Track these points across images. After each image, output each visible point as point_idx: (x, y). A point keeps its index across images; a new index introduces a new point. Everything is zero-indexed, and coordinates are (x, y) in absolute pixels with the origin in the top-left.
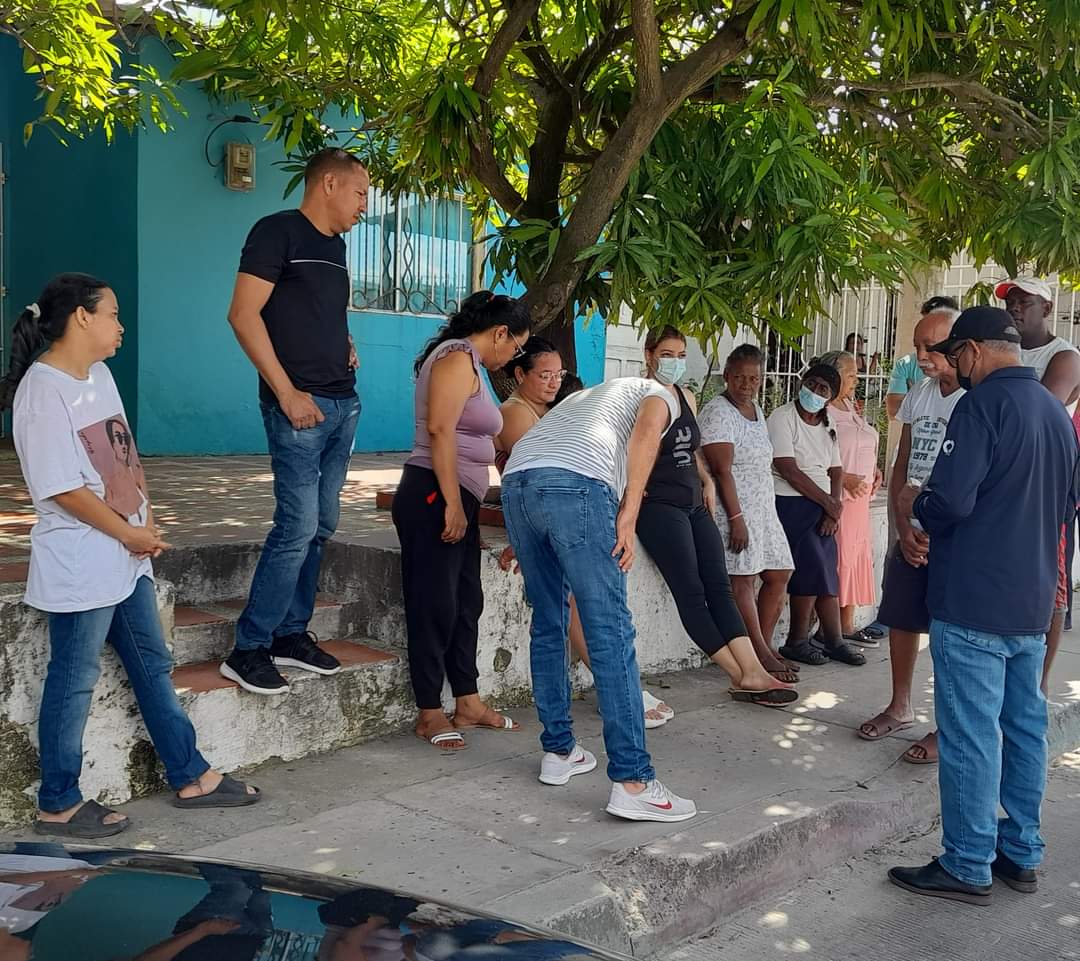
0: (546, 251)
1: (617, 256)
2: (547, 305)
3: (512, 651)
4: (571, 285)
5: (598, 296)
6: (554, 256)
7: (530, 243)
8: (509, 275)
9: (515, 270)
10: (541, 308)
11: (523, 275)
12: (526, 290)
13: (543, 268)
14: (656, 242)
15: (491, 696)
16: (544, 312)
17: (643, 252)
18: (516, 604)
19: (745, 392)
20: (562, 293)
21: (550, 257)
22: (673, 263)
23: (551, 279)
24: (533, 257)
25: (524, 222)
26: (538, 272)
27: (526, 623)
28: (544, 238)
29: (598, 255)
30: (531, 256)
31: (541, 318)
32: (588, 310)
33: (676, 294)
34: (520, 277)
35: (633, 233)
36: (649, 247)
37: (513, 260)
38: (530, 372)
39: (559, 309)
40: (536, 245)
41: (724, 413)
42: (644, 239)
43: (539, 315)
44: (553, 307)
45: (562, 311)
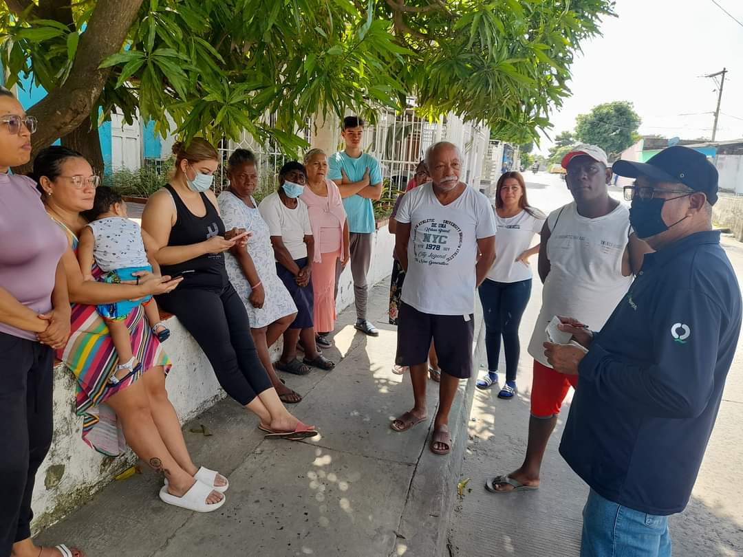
0: (65, 56)
1: (145, 65)
2: (70, 112)
3: (65, 462)
4: (95, 92)
5: (123, 105)
6: (74, 61)
7: (45, 46)
8: (26, 77)
9: (32, 73)
10: (64, 114)
11: (40, 78)
12: (47, 93)
13: (64, 73)
14: (183, 56)
15: (46, 513)
16: (68, 118)
17: (171, 65)
18: (66, 418)
19: (249, 188)
20: (87, 100)
21: (70, 63)
22: (200, 78)
23: (72, 85)
24: (51, 60)
25: (35, 22)
26: (58, 76)
27: (77, 431)
28: (60, 41)
29: (126, 63)
30: (48, 58)
31: (66, 124)
32: (113, 116)
33: (201, 108)
34: (39, 80)
35: (159, 42)
36: (177, 60)
37: (29, 62)
38: (59, 179)
39: (84, 116)
40: (52, 48)
41: (235, 205)
42: (171, 52)
43: (63, 121)
44: (78, 114)
45: (88, 118)
